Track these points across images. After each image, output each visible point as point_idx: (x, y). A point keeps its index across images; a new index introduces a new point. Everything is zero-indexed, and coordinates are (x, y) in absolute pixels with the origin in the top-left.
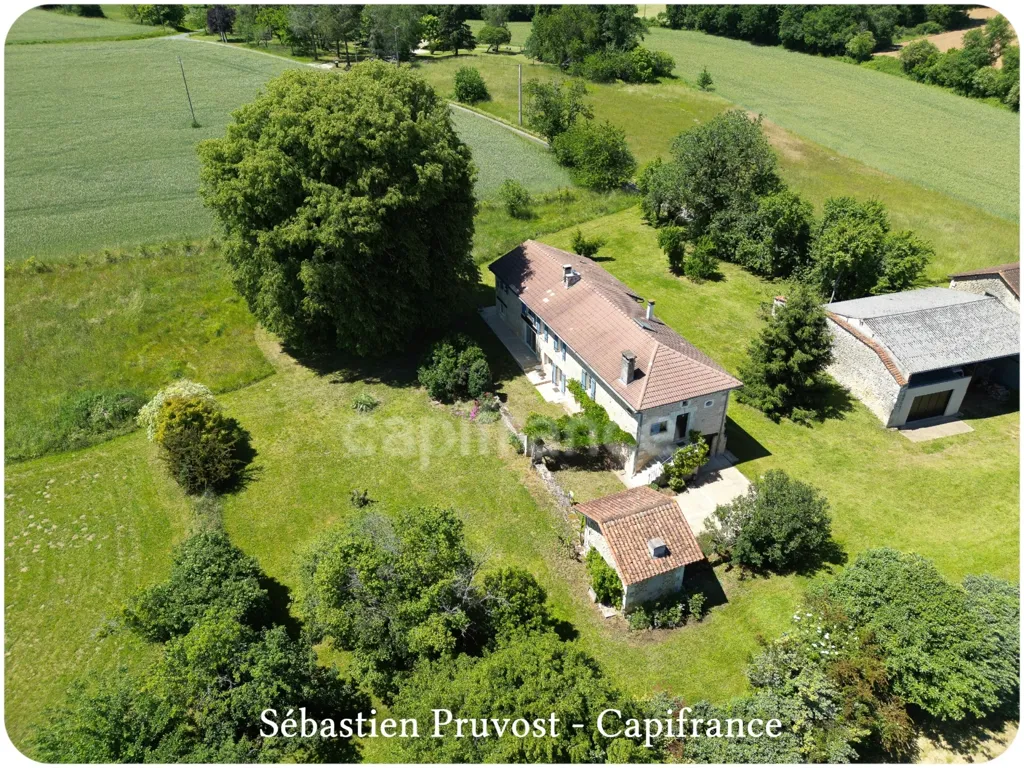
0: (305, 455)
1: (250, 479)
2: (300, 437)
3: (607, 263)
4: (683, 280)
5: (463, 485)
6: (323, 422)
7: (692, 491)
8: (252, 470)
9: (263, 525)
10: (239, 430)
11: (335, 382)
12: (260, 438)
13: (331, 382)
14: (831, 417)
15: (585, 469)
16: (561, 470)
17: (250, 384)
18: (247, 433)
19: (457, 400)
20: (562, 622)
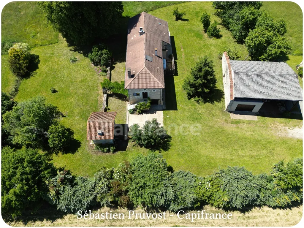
0: (50, 72)
1: (32, 76)
2: (51, 66)
3: (185, 22)
4: (206, 35)
5: (82, 94)
6: (60, 63)
7: (144, 115)
8: (34, 73)
9: (28, 90)
10: (38, 59)
11: (71, 50)
12: (42, 63)
13: (69, 50)
14: (209, 102)
15: (119, 99)
16: (112, 97)
17: (49, 45)
18: (40, 61)
19: (99, 65)
20: (79, 142)
